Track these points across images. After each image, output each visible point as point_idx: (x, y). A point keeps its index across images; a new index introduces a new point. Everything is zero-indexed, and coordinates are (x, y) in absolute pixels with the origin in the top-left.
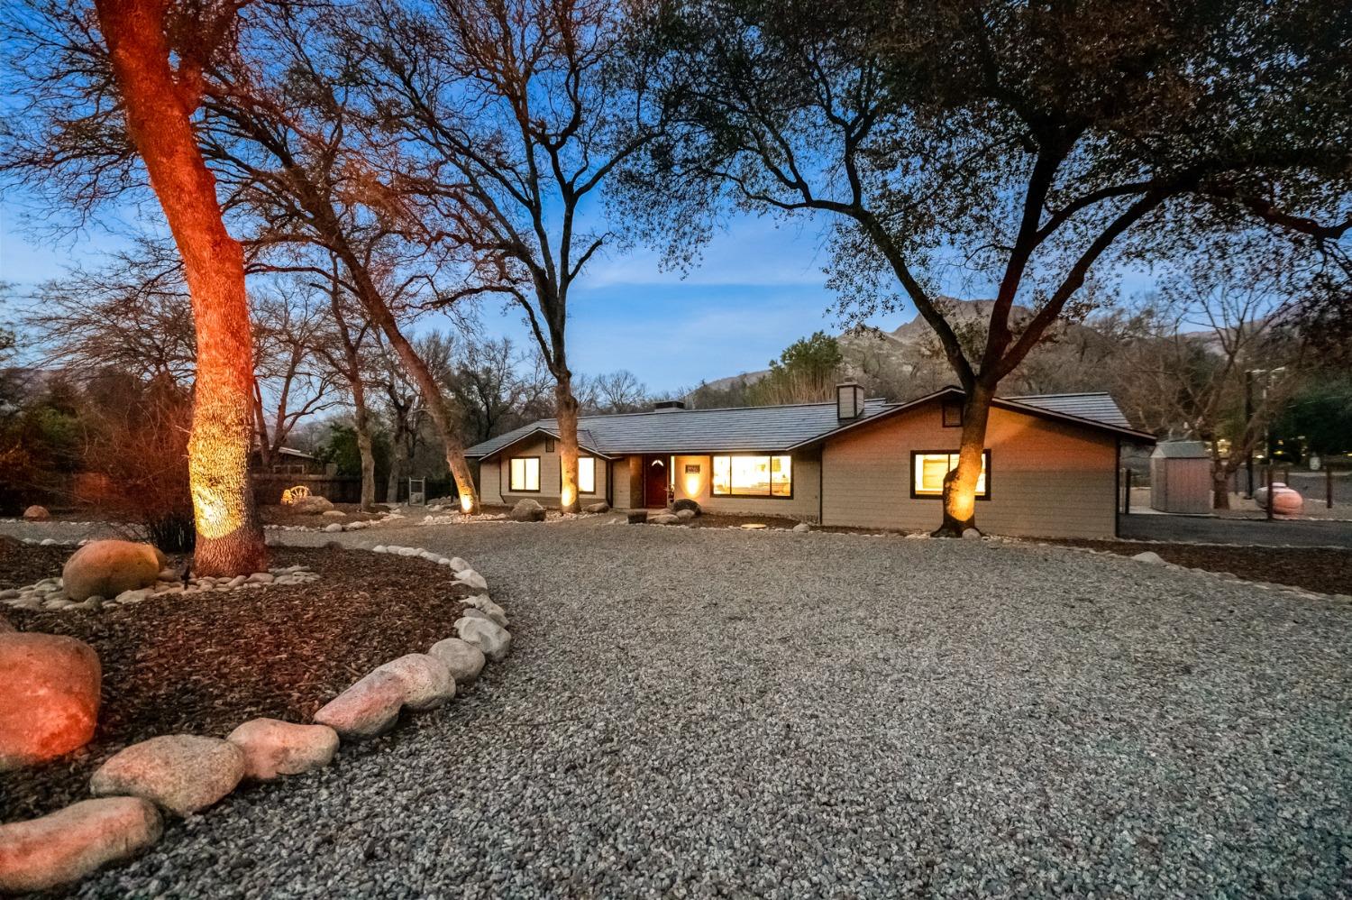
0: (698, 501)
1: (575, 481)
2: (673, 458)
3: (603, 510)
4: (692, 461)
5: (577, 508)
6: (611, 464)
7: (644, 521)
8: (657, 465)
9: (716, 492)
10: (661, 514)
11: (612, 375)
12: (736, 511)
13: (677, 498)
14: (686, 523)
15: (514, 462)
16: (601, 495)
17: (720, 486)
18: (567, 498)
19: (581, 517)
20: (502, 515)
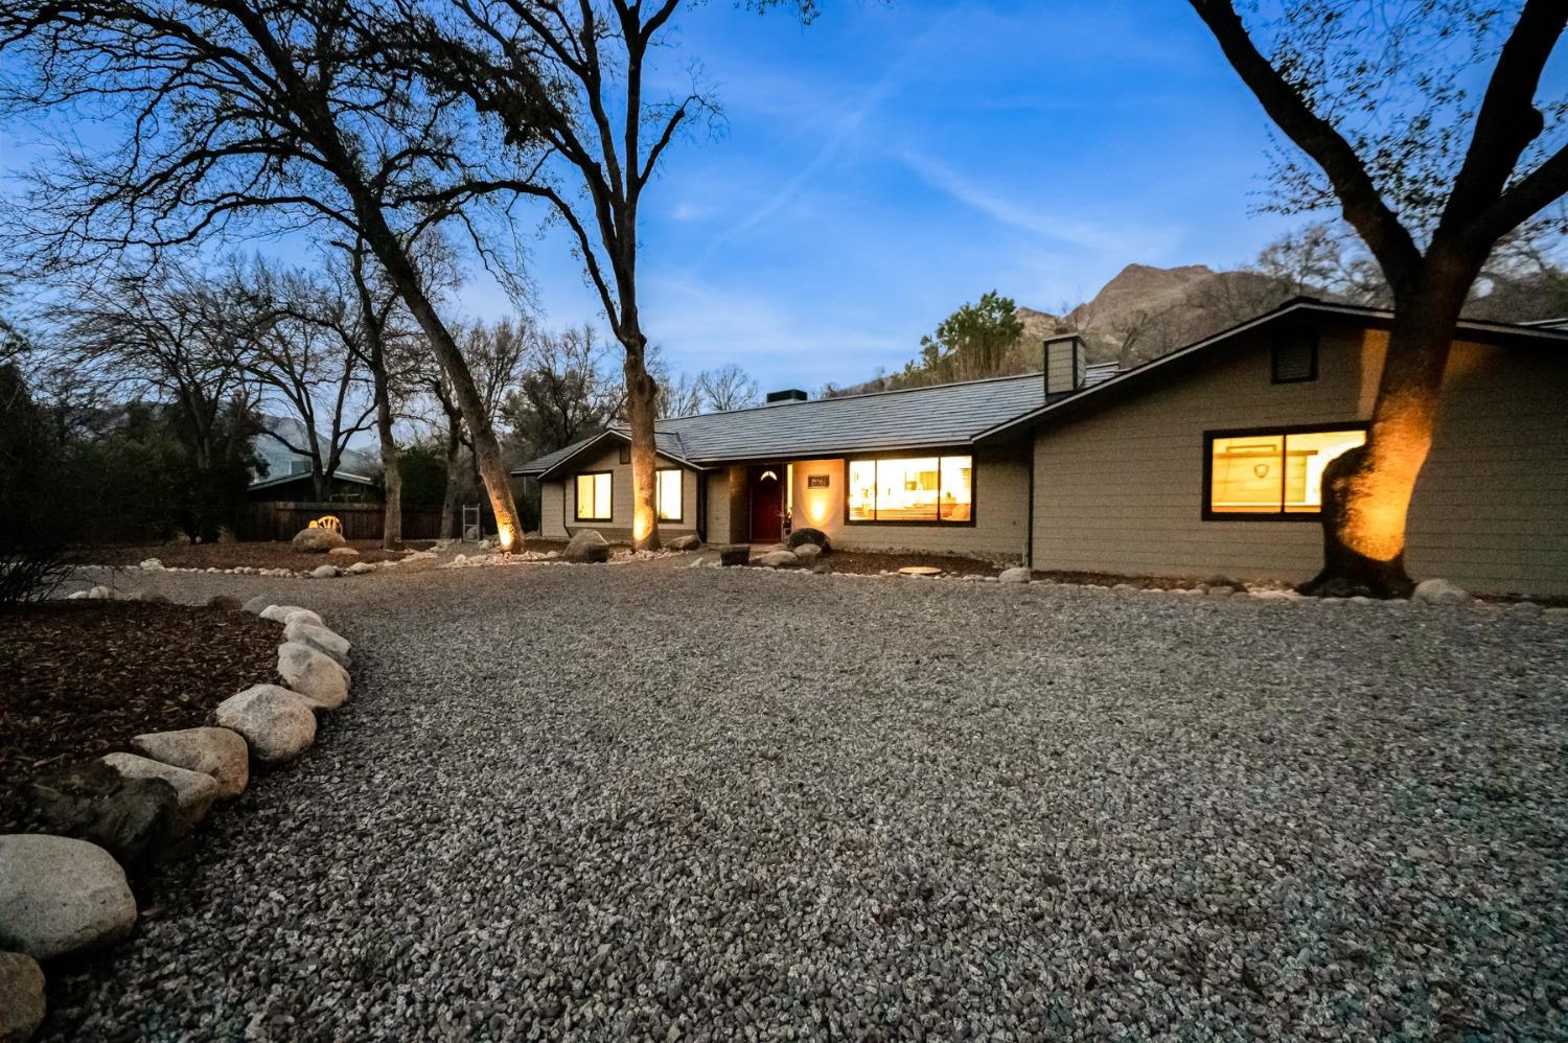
0: (826, 532)
1: (651, 502)
2: (790, 468)
3: (691, 546)
4: (819, 468)
5: (654, 542)
6: (705, 476)
7: (745, 562)
8: (769, 478)
9: (853, 517)
10: (775, 552)
11: (717, 371)
12: (884, 547)
13: (797, 526)
14: (808, 566)
15: (582, 480)
16: (691, 523)
17: (860, 510)
18: (641, 529)
19: (659, 555)
20: (552, 554)
